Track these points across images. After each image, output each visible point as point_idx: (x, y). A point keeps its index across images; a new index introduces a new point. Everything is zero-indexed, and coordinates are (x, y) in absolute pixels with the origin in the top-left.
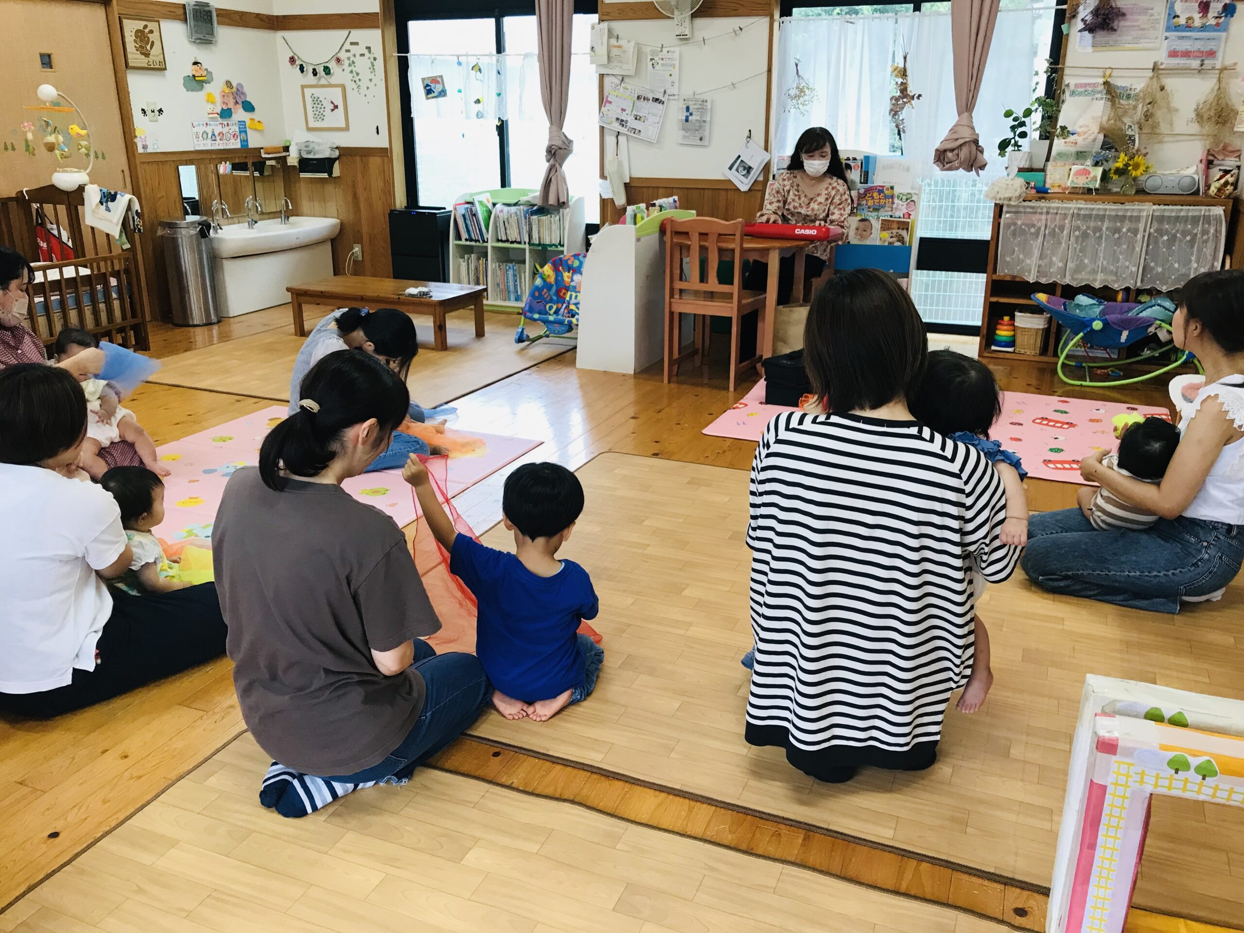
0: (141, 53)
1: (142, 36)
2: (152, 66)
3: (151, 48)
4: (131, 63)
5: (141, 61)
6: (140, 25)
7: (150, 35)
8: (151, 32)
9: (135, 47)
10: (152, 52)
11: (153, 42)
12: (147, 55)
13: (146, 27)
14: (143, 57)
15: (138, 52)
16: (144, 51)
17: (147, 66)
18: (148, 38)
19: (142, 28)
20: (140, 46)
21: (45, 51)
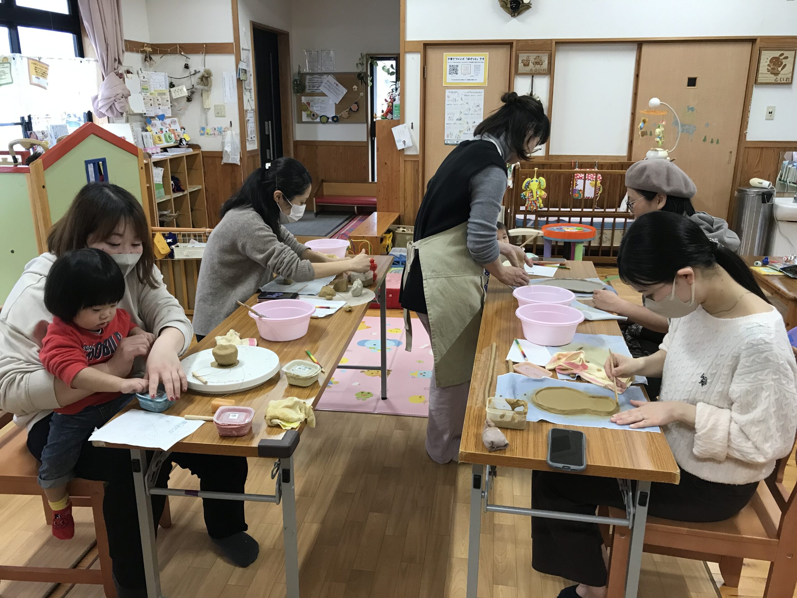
0: (771, 73)
1: (776, 63)
2: (779, 82)
3: (782, 69)
4: (760, 80)
5: (771, 78)
6: (777, 54)
7: (783, 61)
8: (786, 58)
9: (768, 69)
10: (782, 72)
11: (785, 65)
12: (777, 74)
13: (782, 54)
14: (773, 76)
15: (769, 73)
16: (775, 71)
17: (774, 81)
18: (782, 63)
19: (778, 56)
20: (773, 69)
21: (693, 76)
